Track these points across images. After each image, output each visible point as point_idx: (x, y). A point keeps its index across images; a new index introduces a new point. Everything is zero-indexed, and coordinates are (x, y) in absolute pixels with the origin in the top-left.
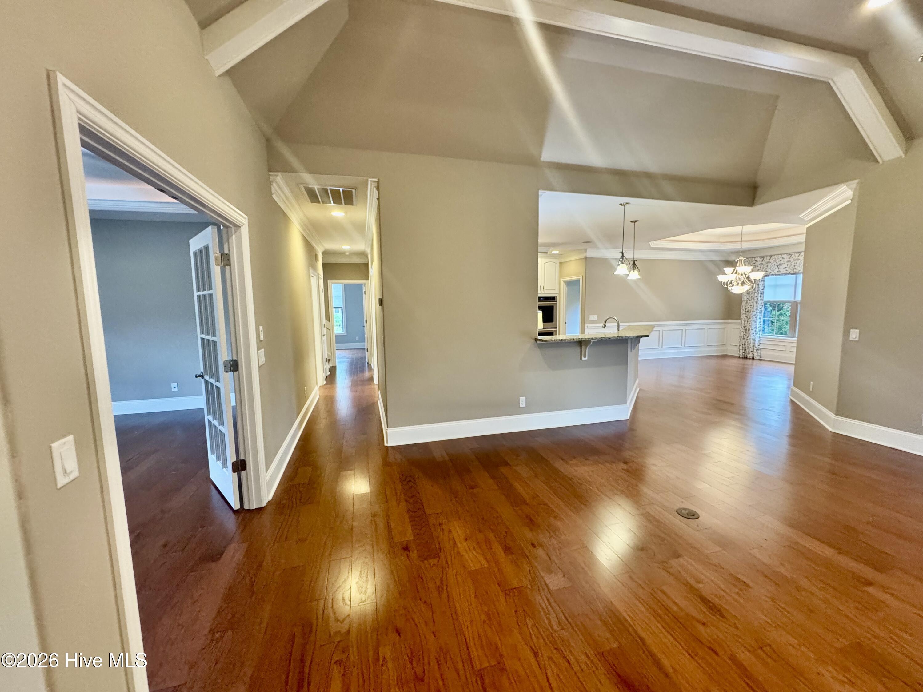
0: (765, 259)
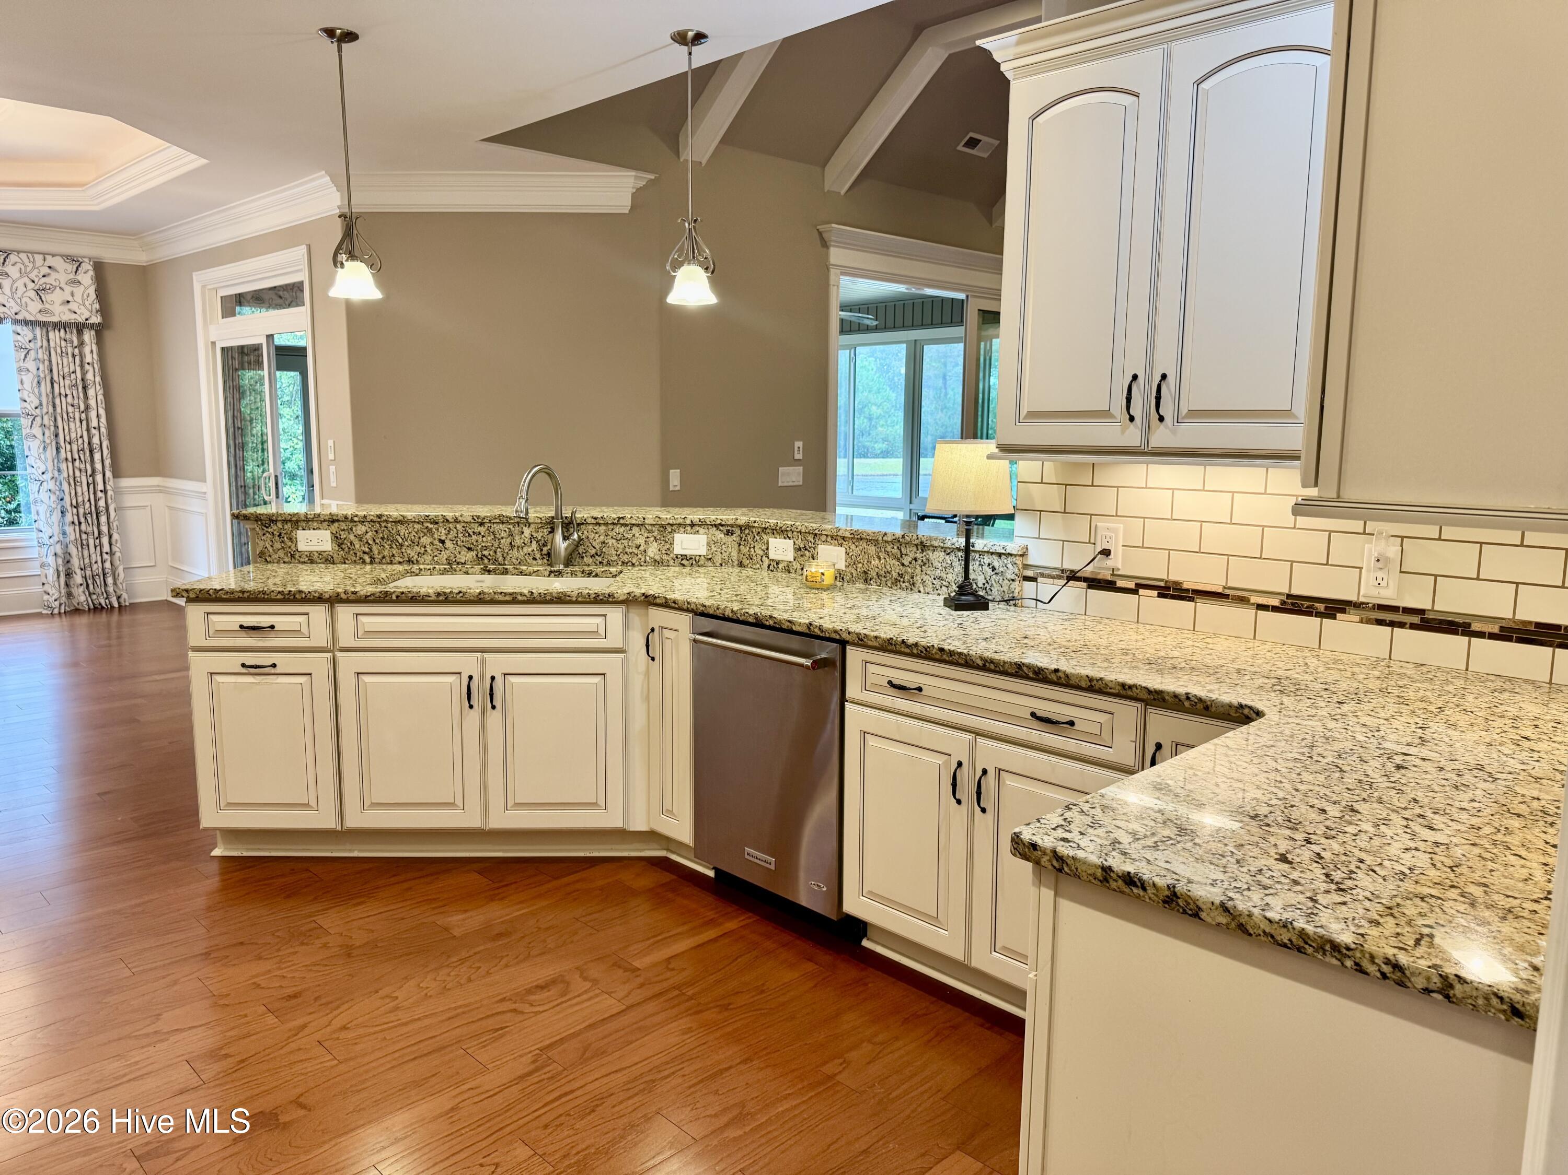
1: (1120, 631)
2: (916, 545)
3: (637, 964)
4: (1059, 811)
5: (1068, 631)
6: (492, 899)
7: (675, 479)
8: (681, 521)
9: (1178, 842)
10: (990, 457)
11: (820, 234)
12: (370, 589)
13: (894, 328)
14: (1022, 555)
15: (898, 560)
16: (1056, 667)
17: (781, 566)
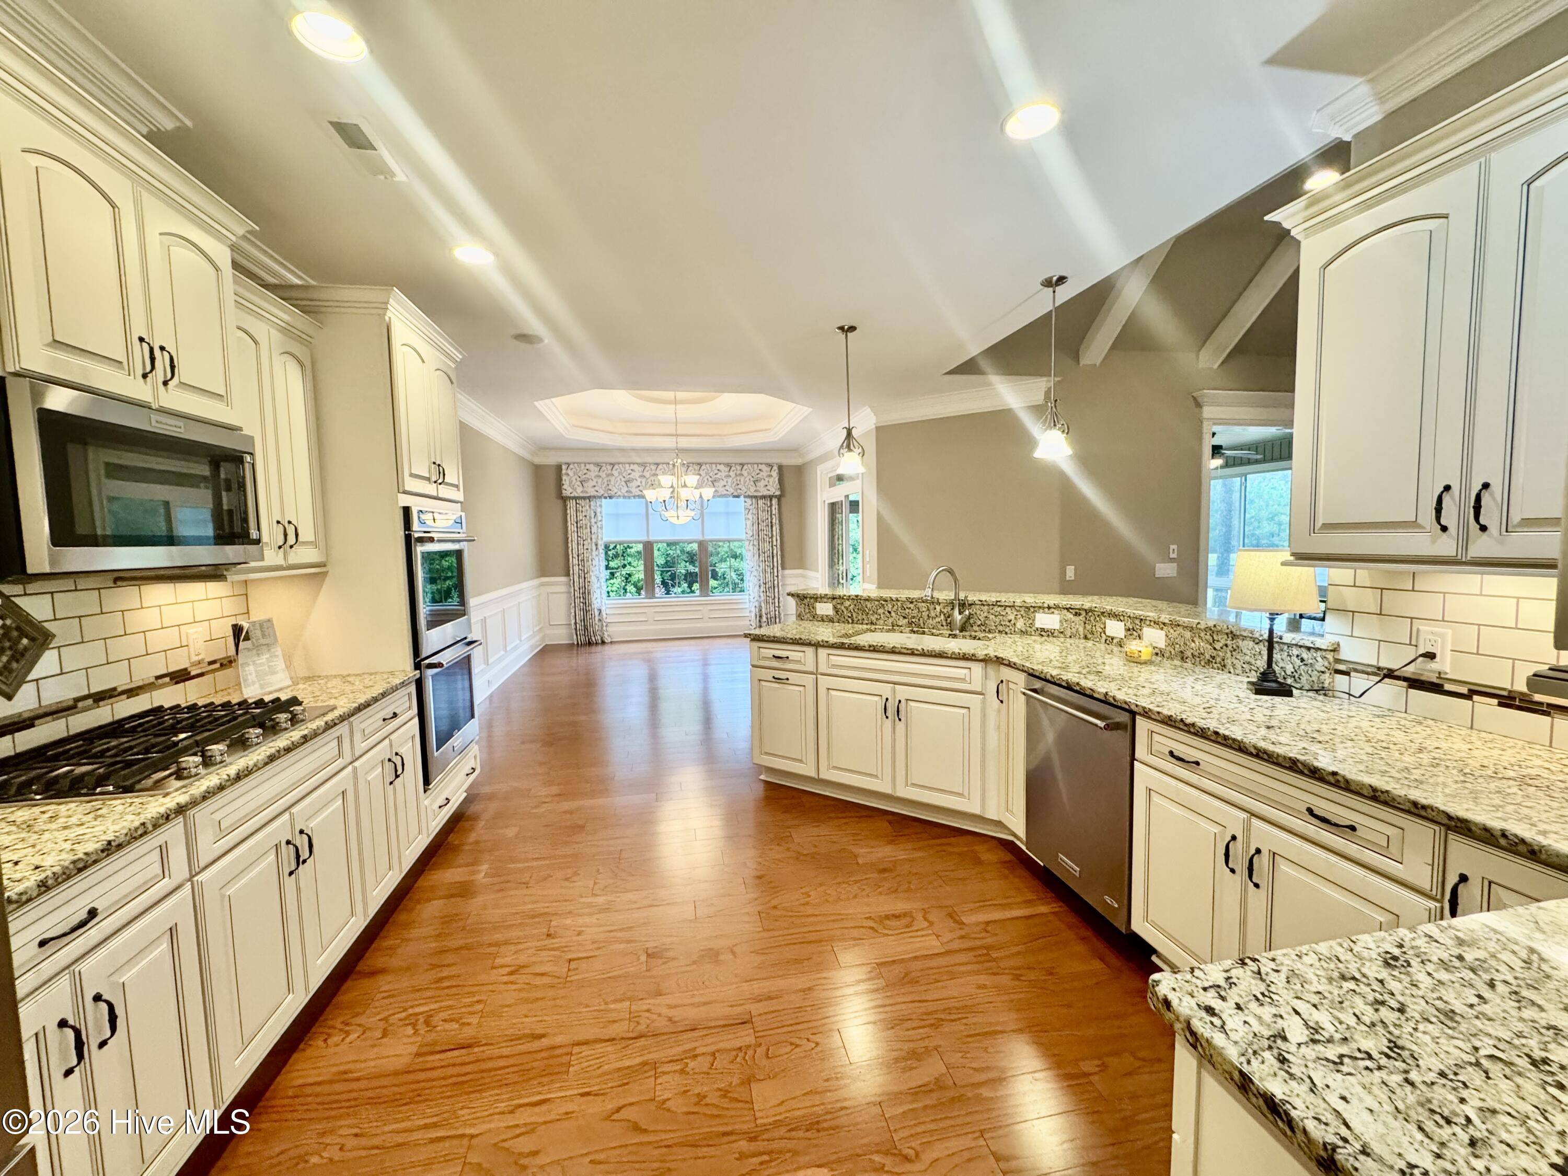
0: (604, 468)
1: (1442, 737)
2: (1227, 634)
3: (964, 919)
4: (1228, 963)
5: (1374, 729)
6: (891, 842)
7: (1070, 572)
8: (1040, 605)
9: (1380, 1068)
10: (1284, 564)
11: (1195, 398)
12: (835, 640)
13: (1272, 460)
14: (1334, 651)
15: (1211, 644)
16: (1335, 769)
17: (1115, 641)
